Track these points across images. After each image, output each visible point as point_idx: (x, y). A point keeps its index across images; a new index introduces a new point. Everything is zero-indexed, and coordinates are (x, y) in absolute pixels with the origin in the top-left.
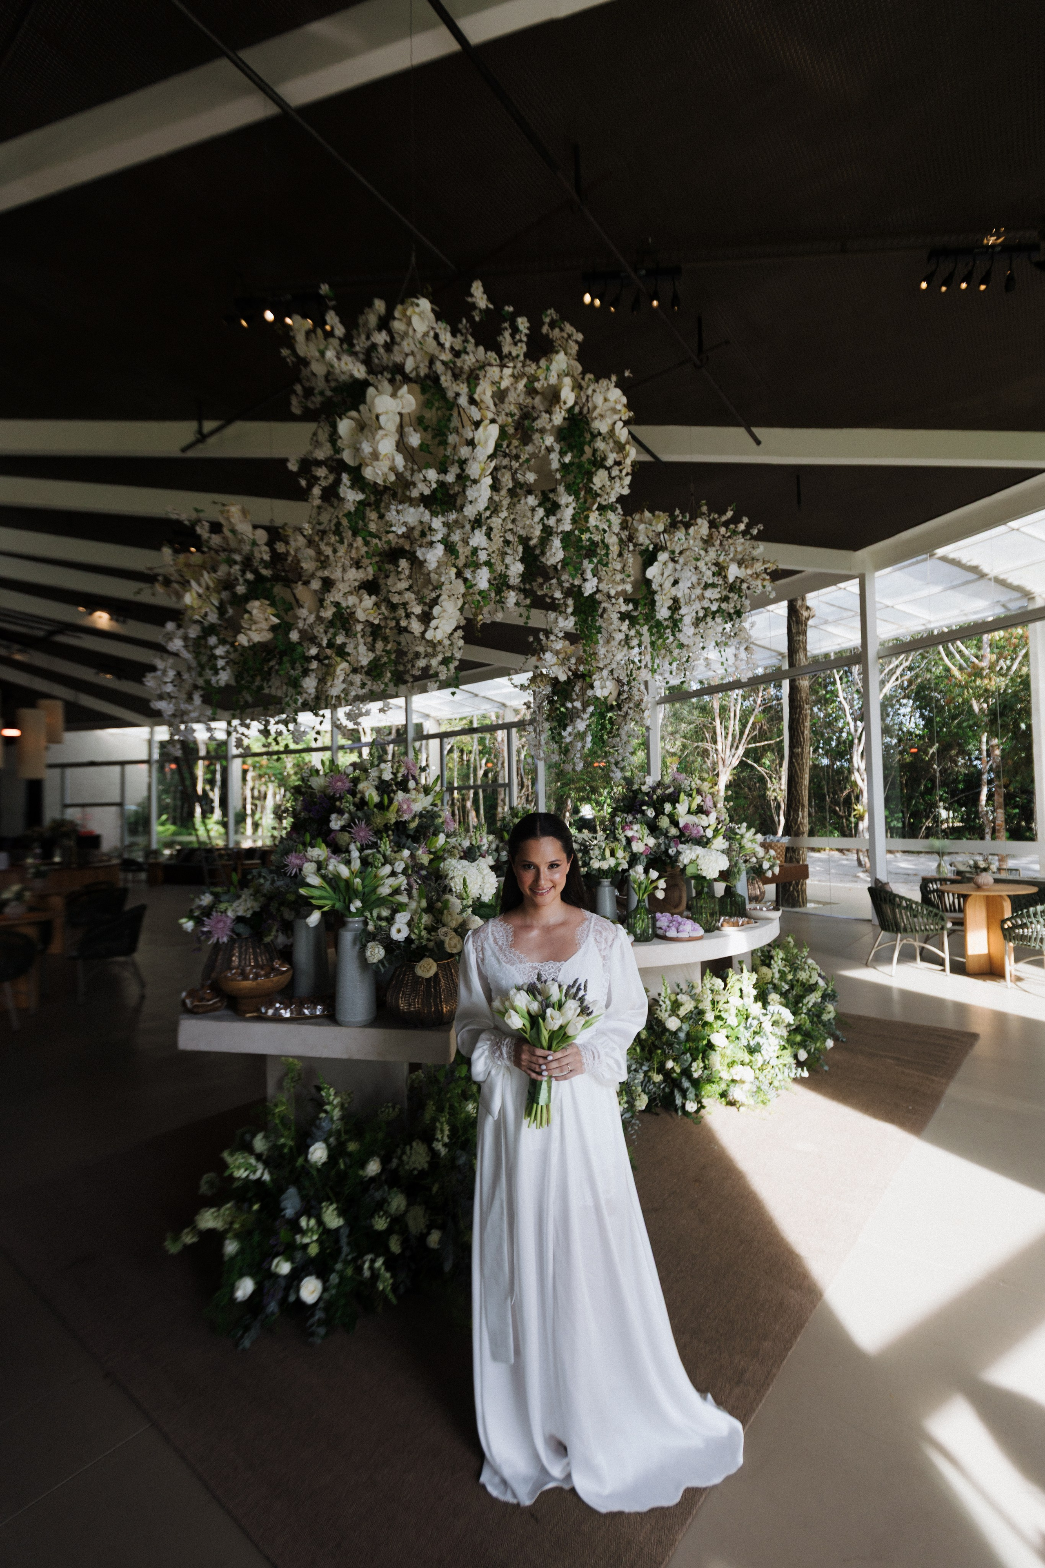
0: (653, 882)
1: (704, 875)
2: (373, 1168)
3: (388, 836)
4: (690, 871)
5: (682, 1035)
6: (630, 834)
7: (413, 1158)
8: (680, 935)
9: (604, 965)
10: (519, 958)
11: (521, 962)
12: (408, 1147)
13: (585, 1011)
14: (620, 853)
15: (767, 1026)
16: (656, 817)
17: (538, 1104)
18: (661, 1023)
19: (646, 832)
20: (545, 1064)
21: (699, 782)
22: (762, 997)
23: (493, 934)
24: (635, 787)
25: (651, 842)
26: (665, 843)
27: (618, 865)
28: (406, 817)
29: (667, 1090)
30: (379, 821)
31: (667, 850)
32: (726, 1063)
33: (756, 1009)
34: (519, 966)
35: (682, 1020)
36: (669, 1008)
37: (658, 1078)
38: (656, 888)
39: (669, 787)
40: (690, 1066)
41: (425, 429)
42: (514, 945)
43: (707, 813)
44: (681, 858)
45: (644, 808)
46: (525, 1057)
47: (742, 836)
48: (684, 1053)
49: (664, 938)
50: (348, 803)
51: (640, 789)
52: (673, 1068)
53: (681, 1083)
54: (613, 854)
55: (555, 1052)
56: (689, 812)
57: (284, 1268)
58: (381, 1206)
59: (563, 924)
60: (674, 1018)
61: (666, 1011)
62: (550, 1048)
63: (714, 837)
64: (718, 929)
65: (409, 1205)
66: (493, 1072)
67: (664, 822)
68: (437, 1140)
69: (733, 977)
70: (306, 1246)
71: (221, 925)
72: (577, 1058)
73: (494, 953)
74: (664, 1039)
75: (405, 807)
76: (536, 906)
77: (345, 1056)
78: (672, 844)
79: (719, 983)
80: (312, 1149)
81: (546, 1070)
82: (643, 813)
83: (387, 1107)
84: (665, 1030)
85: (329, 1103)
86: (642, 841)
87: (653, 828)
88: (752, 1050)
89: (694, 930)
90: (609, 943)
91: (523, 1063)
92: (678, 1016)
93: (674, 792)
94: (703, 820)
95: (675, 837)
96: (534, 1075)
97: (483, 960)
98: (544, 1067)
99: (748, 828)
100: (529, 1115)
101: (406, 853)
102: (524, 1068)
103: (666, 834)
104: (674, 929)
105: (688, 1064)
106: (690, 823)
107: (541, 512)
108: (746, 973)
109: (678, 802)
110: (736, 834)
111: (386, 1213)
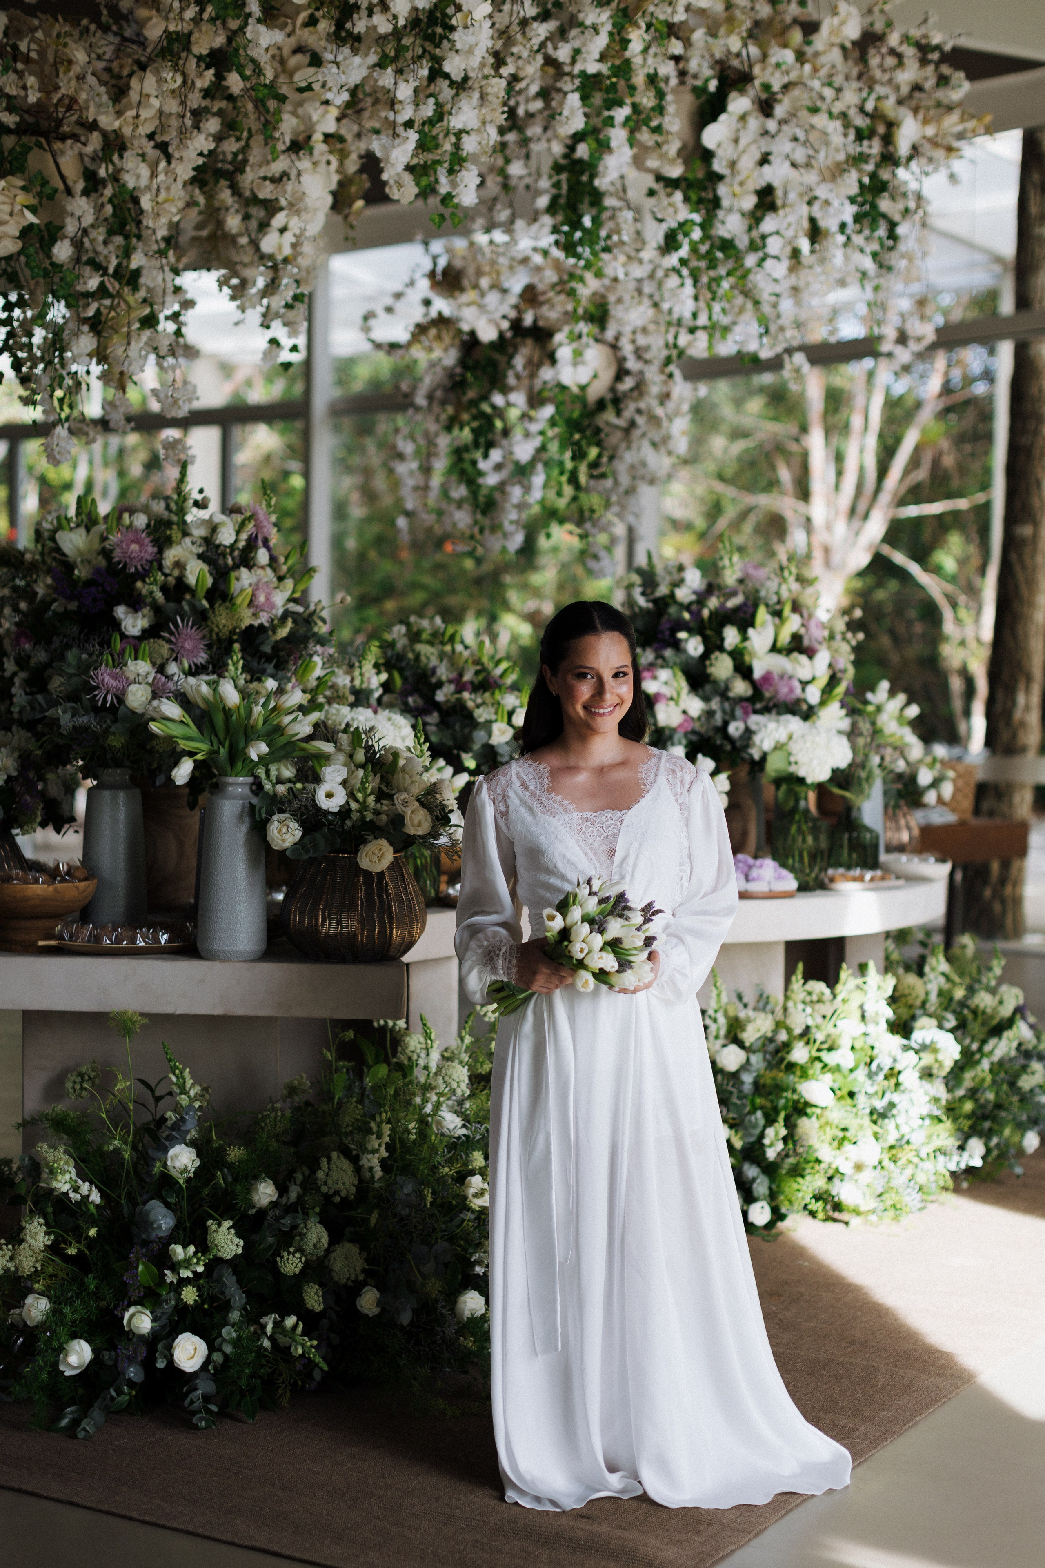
1: (801, 773)
2: (264, 1192)
4: (774, 765)
5: (748, 1079)
6: (652, 687)
7: (335, 1175)
9: (681, 816)
10: (561, 805)
11: (565, 812)
12: (323, 1160)
15: (910, 1078)
16: (706, 656)
19: (684, 685)
21: (795, 586)
22: (901, 1024)
23: (519, 777)
24: (663, 590)
25: (695, 706)
26: (724, 712)
28: (264, 618)
31: (726, 724)
32: (830, 1132)
33: (889, 1041)
34: (562, 816)
35: (750, 1050)
36: (723, 1032)
39: (734, 594)
40: (762, 1136)
42: (551, 790)
43: (810, 653)
44: (757, 739)
45: (682, 635)
47: (879, 709)
48: (751, 1112)
50: (151, 587)
51: (672, 595)
53: (741, 1172)
56: (774, 649)
57: (144, 1322)
58: (290, 1238)
60: (733, 1048)
61: (717, 1037)
63: (823, 703)
64: (823, 885)
65: (334, 1241)
67: (721, 666)
68: (369, 1152)
69: (846, 981)
70: (177, 1287)
73: (524, 802)
78: (739, 712)
79: (818, 988)
80: (169, 1153)
82: (677, 645)
85: (183, 1094)
86: (677, 704)
87: (698, 679)
88: (878, 1116)
89: (779, 878)
90: (687, 786)
92: (740, 1044)
93: (744, 605)
94: (801, 667)
95: (741, 699)
99: (892, 693)
103: (723, 692)
105: (757, 1132)
106: (776, 673)
108: (872, 978)
109: (752, 624)
110: (866, 702)
111: (300, 1250)
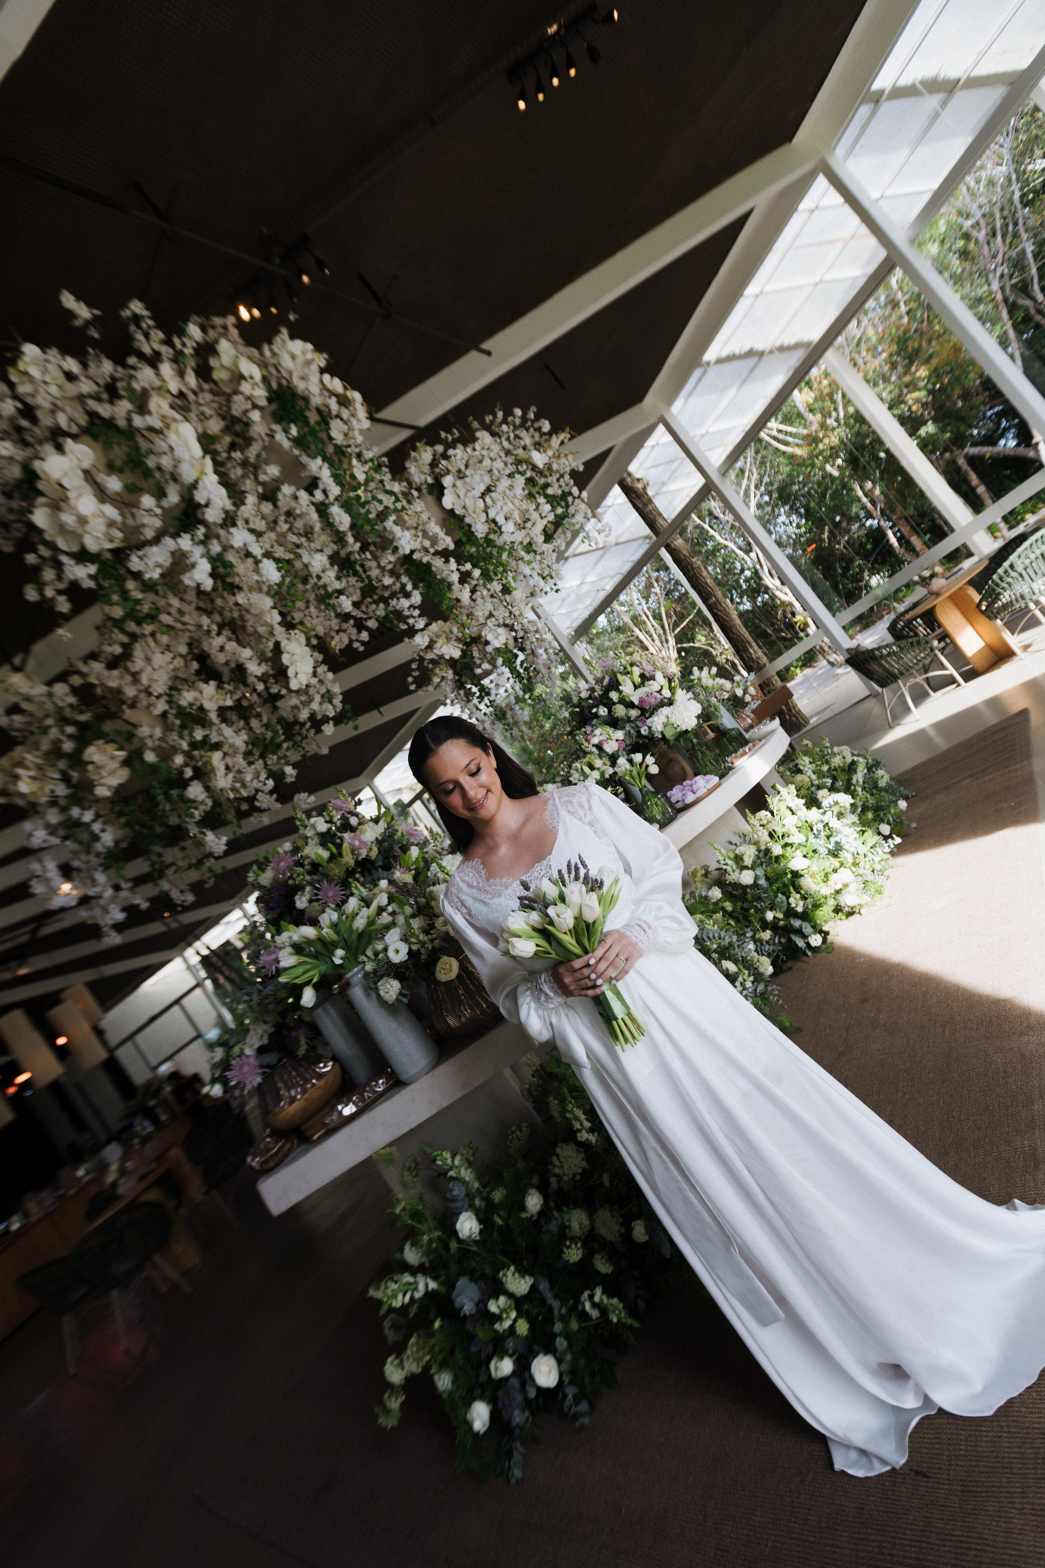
0: (641, 765)
1: (685, 729)
2: (534, 1202)
3: (357, 880)
5: (762, 882)
6: (595, 740)
7: (566, 1166)
8: (699, 794)
9: (595, 832)
10: (502, 885)
11: (507, 888)
12: (554, 1158)
13: (594, 885)
14: (598, 763)
15: (834, 823)
16: (610, 711)
17: (616, 1019)
18: (736, 885)
19: (610, 730)
20: (593, 972)
21: (628, 658)
22: (812, 802)
23: (463, 881)
24: (575, 700)
25: (620, 734)
26: (633, 728)
27: (602, 774)
28: (364, 853)
29: (783, 940)
30: (336, 871)
31: (639, 732)
32: (819, 879)
33: (814, 814)
34: (506, 892)
35: (753, 868)
36: (734, 867)
37: (767, 935)
38: (647, 766)
39: (603, 678)
40: (789, 904)
41: (121, 471)
42: (490, 876)
43: (653, 678)
44: (654, 729)
45: (594, 710)
46: (567, 980)
47: (699, 679)
48: (776, 896)
49: (687, 807)
50: (302, 876)
51: (580, 698)
52: (775, 917)
53: (791, 926)
54: (592, 768)
55: (593, 951)
56: (636, 687)
57: (505, 1367)
58: (563, 1236)
59: (527, 820)
60: (745, 872)
61: (734, 871)
62: (586, 952)
63: (673, 694)
64: (731, 769)
65: (591, 1215)
66: (554, 1021)
67: (620, 711)
68: (579, 1131)
69: (773, 802)
70: (512, 1328)
71: (246, 1069)
72: (624, 942)
73: (475, 899)
74: (749, 897)
75: (357, 843)
76: (488, 822)
77: (433, 1112)
78: (639, 724)
79: (763, 814)
80: (458, 1226)
81: (598, 977)
82: (596, 716)
83: (513, 1132)
84: (744, 888)
85: (451, 1169)
86: (611, 740)
87: (614, 723)
88: (834, 853)
89: (708, 781)
90: (586, 806)
91: (572, 988)
92: (746, 868)
93: (611, 680)
94: (653, 686)
95: (638, 717)
96: (590, 992)
97: (470, 914)
98: (593, 976)
99: (701, 669)
100: (616, 1038)
101: (384, 883)
102: (576, 993)
103: (629, 720)
104: (689, 793)
105: (785, 904)
106: (645, 696)
107: (303, 495)
108: (783, 791)
109: (620, 684)
110: (692, 681)
111: (573, 1239)
